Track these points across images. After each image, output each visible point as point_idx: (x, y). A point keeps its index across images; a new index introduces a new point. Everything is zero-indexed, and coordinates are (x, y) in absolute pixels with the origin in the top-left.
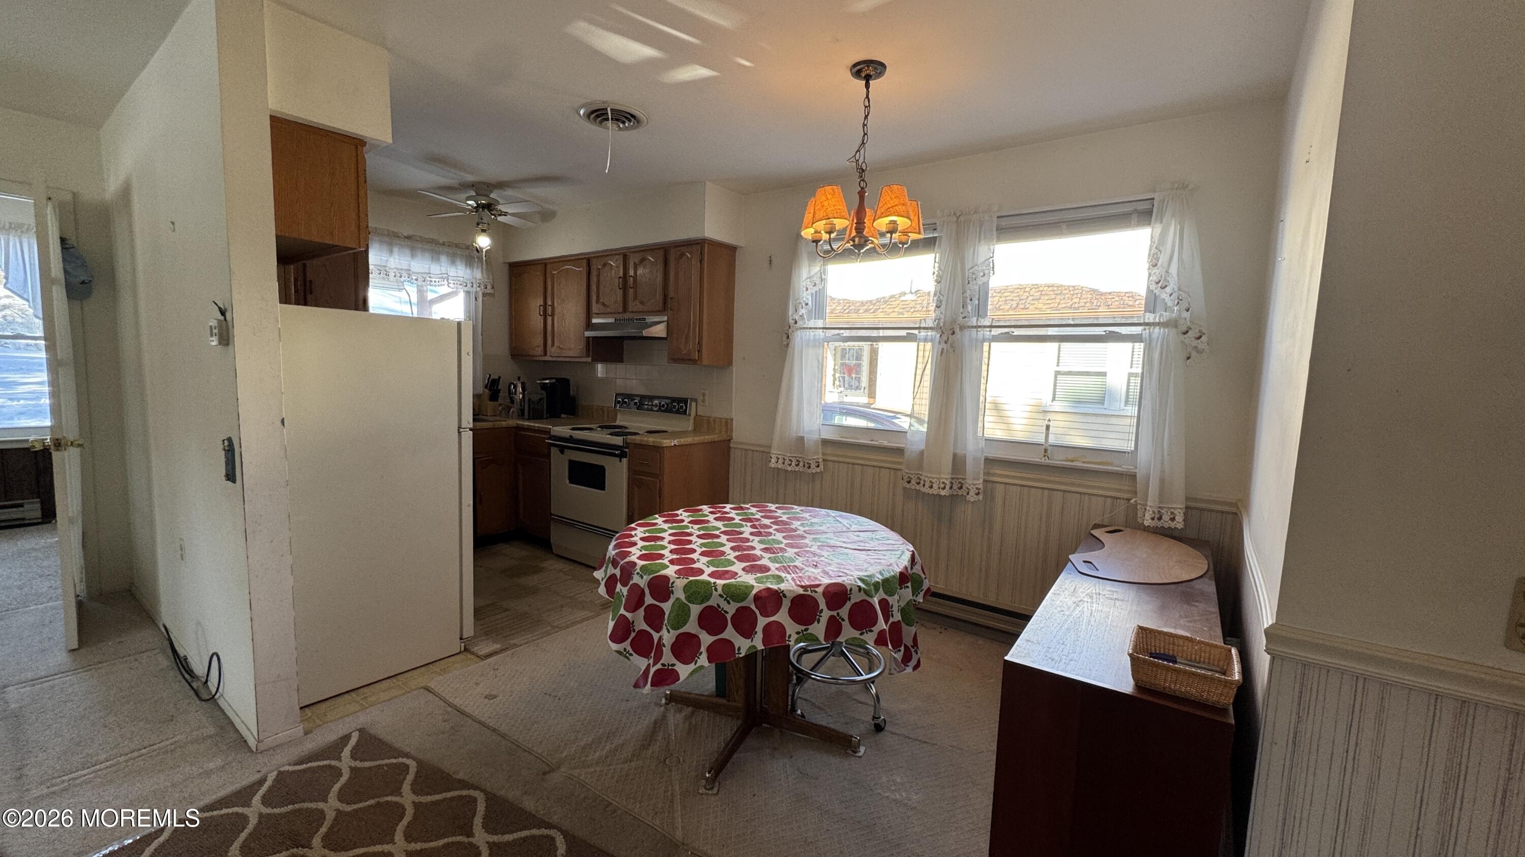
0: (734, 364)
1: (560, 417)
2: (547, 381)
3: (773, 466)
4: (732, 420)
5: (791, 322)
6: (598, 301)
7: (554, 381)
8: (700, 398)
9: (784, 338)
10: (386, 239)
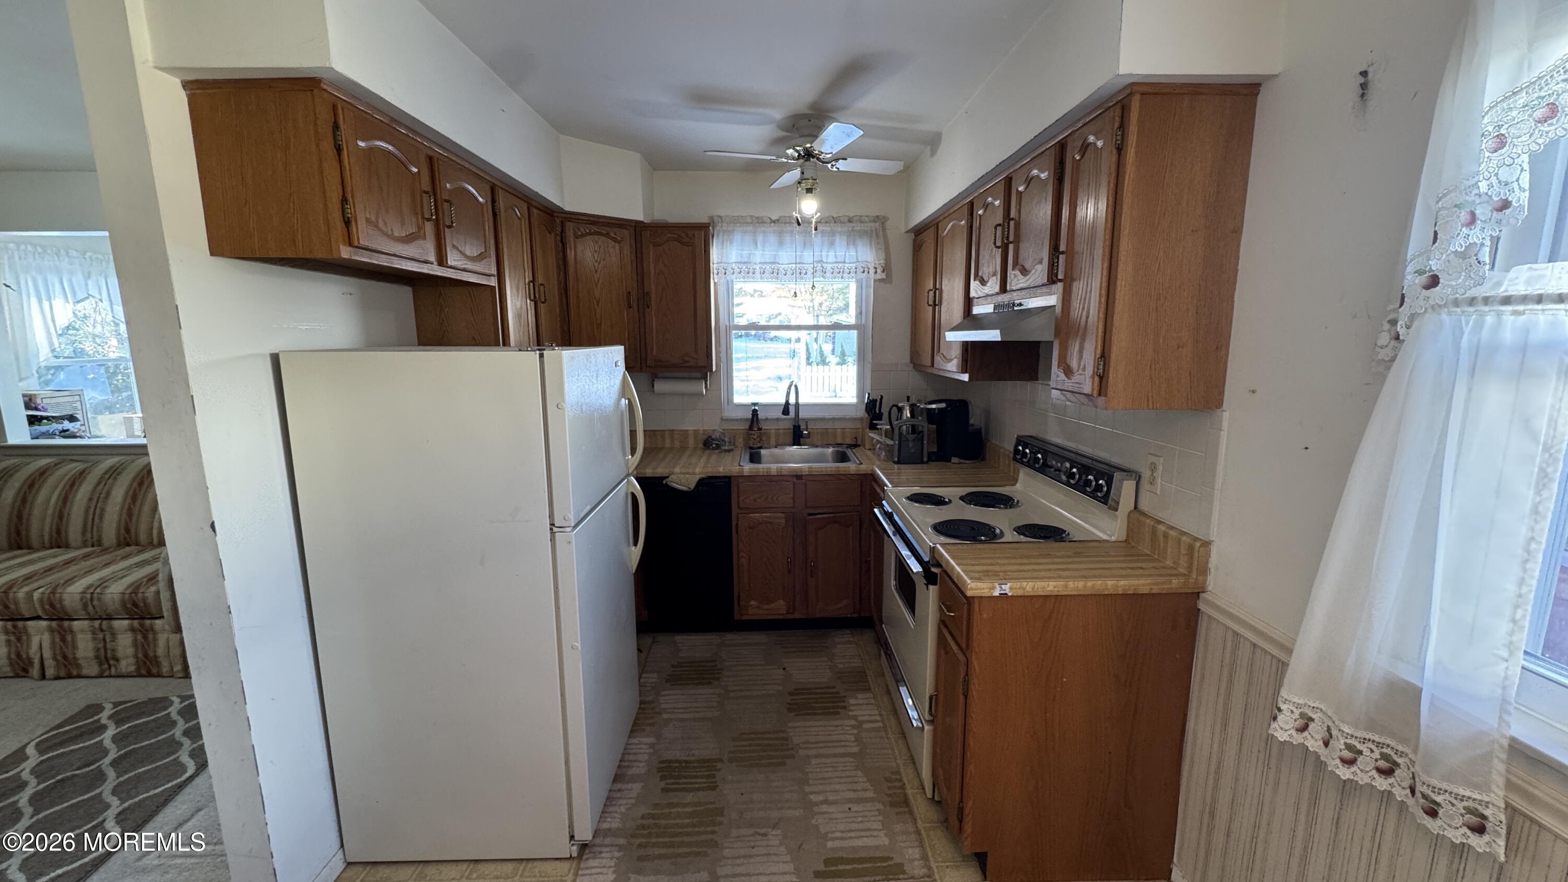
0: (1225, 405)
1: (950, 461)
2: (934, 406)
3: (1282, 736)
4: (1207, 544)
5: (1412, 281)
6: (976, 275)
7: (943, 405)
8: (1146, 474)
9: (1384, 338)
10: (750, 228)
